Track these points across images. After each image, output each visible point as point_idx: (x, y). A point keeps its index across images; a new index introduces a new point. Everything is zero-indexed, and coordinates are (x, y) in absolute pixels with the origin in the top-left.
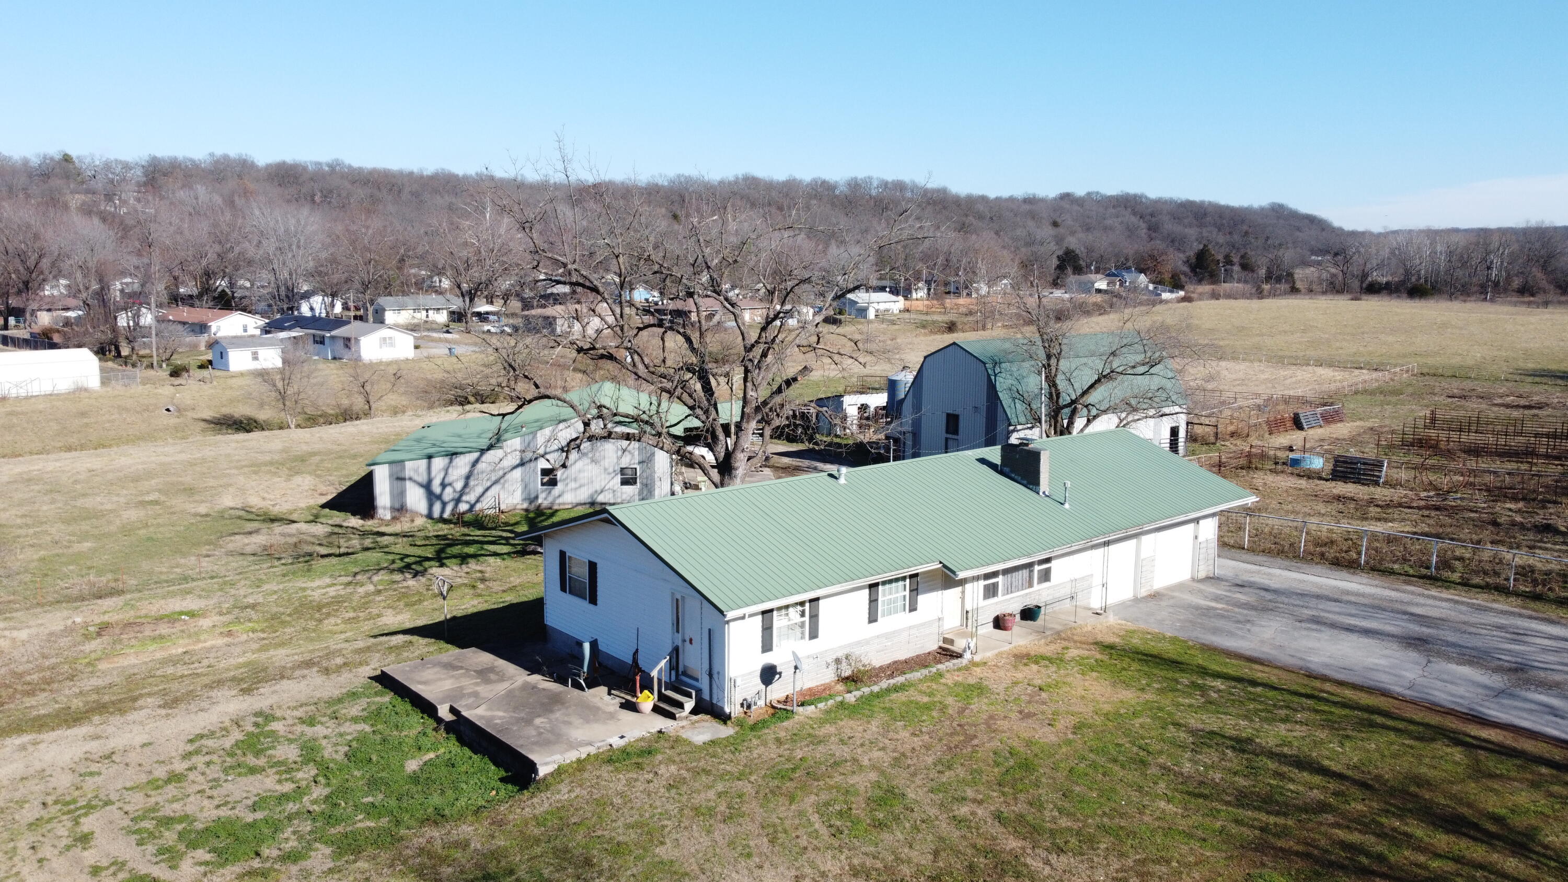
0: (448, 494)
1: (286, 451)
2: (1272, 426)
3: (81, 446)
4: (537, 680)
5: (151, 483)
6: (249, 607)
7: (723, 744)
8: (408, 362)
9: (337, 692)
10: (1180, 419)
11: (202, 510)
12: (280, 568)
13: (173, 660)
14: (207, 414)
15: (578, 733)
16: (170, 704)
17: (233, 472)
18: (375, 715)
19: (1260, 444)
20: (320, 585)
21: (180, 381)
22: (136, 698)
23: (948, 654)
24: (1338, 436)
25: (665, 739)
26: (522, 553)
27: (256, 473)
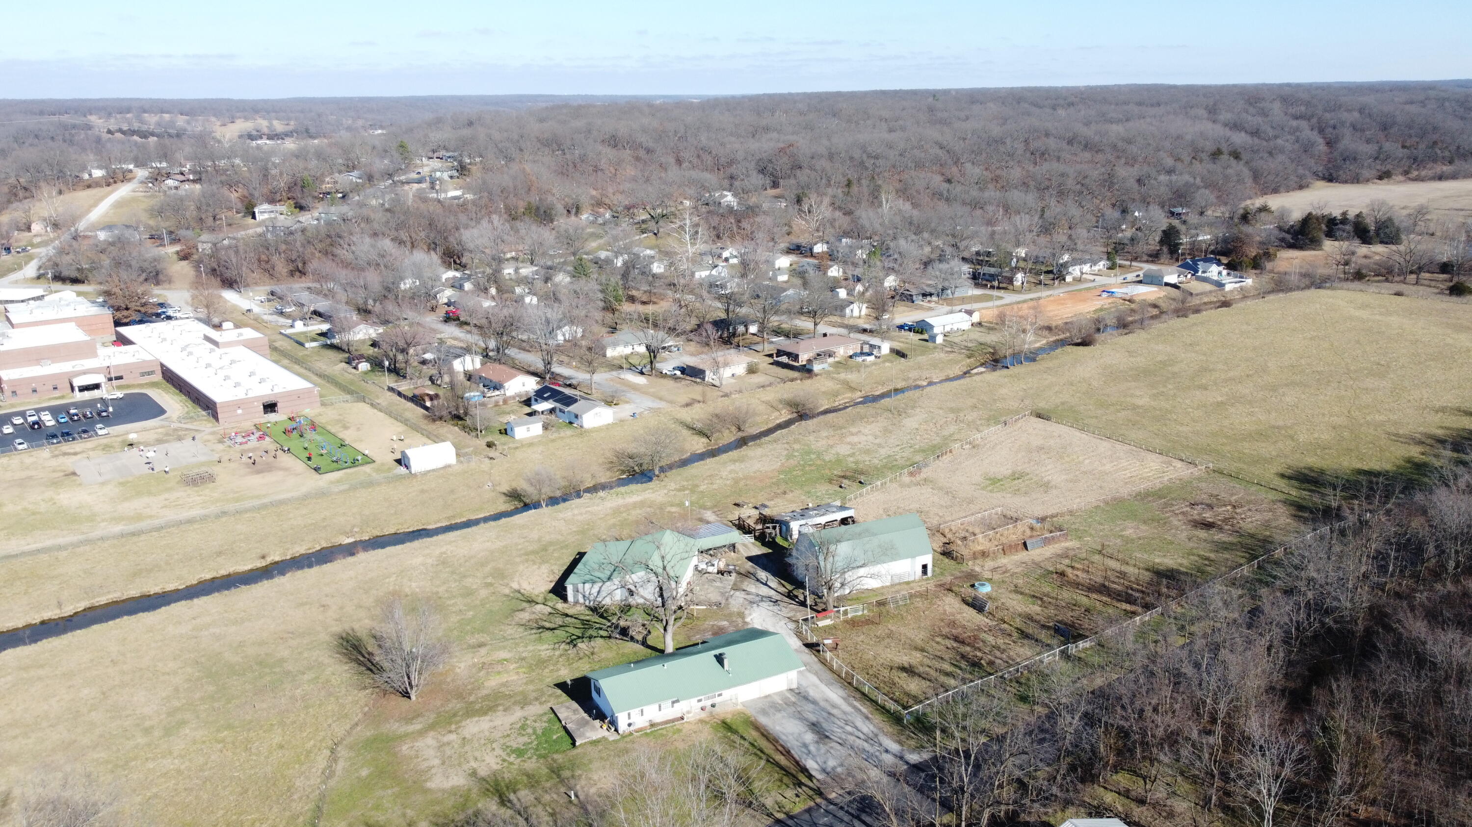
0: (592, 597)
1: (539, 540)
2: (1006, 550)
3: (454, 517)
4: (585, 715)
5: (488, 569)
6: (523, 659)
7: (615, 741)
8: (608, 427)
9: (541, 712)
10: (928, 559)
11: (507, 591)
12: (533, 635)
13: (504, 685)
14: (505, 488)
15: (588, 734)
16: (505, 710)
17: (518, 560)
18: (549, 721)
19: (990, 564)
20: (544, 649)
21: (492, 453)
22: (497, 706)
23: (682, 718)
24: (1038, 559)
25: (604, 739)
26: (610, 637)
27: (527, 561)
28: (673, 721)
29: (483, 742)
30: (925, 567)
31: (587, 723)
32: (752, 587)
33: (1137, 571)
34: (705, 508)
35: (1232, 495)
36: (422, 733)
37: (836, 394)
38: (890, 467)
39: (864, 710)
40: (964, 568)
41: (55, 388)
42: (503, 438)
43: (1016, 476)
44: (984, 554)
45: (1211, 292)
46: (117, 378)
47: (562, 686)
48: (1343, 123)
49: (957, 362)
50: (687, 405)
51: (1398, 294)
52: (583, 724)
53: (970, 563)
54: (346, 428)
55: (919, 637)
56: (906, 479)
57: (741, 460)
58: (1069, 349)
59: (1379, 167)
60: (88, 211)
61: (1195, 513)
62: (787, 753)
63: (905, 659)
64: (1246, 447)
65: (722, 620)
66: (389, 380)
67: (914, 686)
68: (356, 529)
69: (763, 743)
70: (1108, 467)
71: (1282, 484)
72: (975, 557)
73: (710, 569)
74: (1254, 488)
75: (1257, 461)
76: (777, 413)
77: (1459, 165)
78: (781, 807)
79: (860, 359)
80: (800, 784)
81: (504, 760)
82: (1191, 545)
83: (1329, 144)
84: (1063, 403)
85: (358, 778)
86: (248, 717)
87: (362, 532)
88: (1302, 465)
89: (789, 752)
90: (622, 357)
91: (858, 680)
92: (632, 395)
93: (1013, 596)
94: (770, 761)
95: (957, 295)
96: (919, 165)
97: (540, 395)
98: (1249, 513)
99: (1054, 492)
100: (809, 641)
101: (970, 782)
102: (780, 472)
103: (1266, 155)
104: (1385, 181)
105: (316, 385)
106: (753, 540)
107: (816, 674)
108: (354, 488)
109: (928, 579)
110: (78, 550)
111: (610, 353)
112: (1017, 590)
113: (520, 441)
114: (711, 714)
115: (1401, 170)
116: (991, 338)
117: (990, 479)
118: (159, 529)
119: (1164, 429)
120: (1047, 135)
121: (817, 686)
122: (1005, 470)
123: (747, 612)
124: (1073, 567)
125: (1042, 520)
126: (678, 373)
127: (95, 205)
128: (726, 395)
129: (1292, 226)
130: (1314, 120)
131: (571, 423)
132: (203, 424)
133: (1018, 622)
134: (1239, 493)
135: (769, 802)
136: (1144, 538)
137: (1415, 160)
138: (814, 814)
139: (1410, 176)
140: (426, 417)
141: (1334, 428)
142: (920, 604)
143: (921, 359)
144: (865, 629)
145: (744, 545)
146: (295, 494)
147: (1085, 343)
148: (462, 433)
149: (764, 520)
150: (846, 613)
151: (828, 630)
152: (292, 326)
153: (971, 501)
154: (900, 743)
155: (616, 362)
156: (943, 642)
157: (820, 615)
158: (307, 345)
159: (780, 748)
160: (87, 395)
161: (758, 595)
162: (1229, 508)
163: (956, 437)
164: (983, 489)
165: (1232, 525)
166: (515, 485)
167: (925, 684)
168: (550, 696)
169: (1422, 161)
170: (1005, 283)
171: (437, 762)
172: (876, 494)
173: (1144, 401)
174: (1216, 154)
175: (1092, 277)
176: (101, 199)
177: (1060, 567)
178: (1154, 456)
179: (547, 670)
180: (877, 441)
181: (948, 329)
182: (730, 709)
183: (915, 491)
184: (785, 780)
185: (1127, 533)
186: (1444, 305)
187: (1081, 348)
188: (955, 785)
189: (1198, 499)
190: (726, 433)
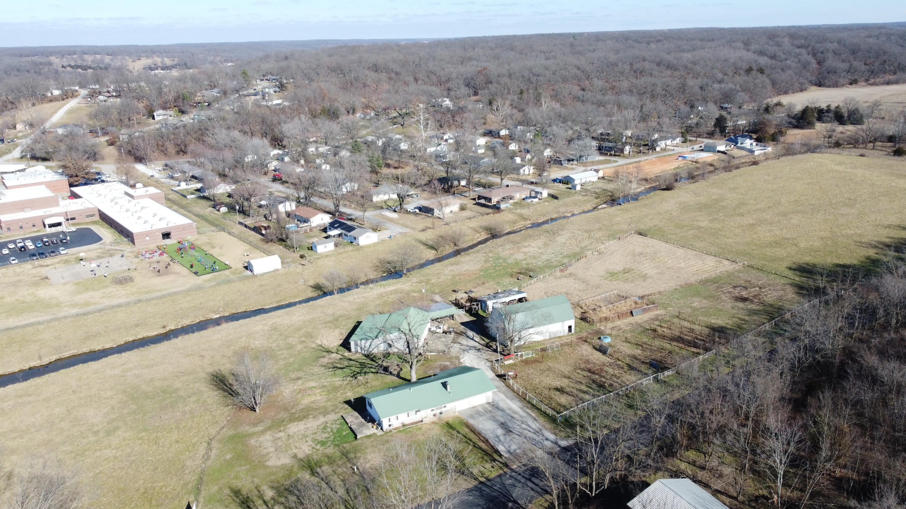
0: (366, 349)
1: (333, 314)
2: (620, 316)
3: (281, 301)
4: (363, 420)
5: (302, 332)
6: (325, 386)
7: (381, 436)
8: (375, 245)
9: (336, 419)
10: (572, 323)
11: (314, 346)
12: (330, 372)
13: (312, 402)
14: (312, 283)
15: (365, 432)
16: (314, 418)
17: (320, 326)
18: (341, 424)
19: (610, 325)
20: (337, 380)
21: (303, 261)
22: (309, 415)
23: (422, 421)
24: (639, 321)
25: (374, 434)
26: (377, 373)
27: (326, 327)
28: (416, 423)
29: (300, 437)
30: (570, 327)
31: (364, 425)
32: (464, 341)
33: (700, 328)
34: (435, 293)
35: (759, 281)
36: (263, 432)
37: (515, 222)
38: (548, 266)
39: (533, 415)
40: (594, 328)
41: (34, 226)
42: (310, 252)
43: (626, 271)
44: (606, 319)
45: (746, 156)
46: (72, 219)
47: (348, 402)
48: (827, 51)
49: (589, 201)
50: (423, 230)
51: (862, 155)
52: (361, 425)
53: (598, 324)
54: (213, 247)
55: (566, 369)
56: (558, 274)
57: (457, 264)
58: (658, 192)
59: (850, 77)
60: (51, 116)
61: (736, 292)
62: (486, 441)
63: (558, 383)
64: (768, 251)
65: (446, 361)
66: (239, 218)
67: (563, 400)
68: (221, 309)
69: (472, 436)
70: (682, 265)
71: (790, 274)
72: (601, 321)
73: (438, 330)
74: (772, 277)
75: (774, 259)
76: (478, 235)
77: (899, 75)
78: (483, 474)
79: (529, 201)
80: (494, 460)
81: (313, 448)
82: (734, 311)
83: (819, 63)
84: (654, 226)
85: (224, 460)
86: (157, 424)
87: (224, 311)
88: (802, 262)
89: (487, 441)
90: (382, 201)
91: (529, 396)
92: (389, 225)
93: (625, 344)
94: (475, 446)
95: (589, 160)
96: (565, 80)
97: (332, 225)
98: (770, 292)
99: (649, 280)
100: (500, 373)
101: (598, 458)
102: (481, 271)
103: (780, 71)
104: (854, 85)
105: (194, 221)
106: (464, 313)
107: (504, 393)
108: (219, 284)
109: (572, 335)
110: (50, 324)
111: (375, 199)
112: (627, 341)
113: (321, 254)
114: (440, 418)
115: (864, 79)
116: (610, 186)
117: (610, 273)
118: (100, 311)
119: (717, 241)
120: (644, 60)
121: (504, 401)
122: (620, 268)
123: (461, 356)
124: (661, 326)
125: (642, 297)
126: (417, 211)
127: (55, 112)
128: (447, 224)
129: (796, 115)
130: (810, 48)
131: (351, 242)
132: (126, 247)
133: (628, 360)
134: (763, 279)
135: (475, 471)
136: (705, 308)
137: (872, 72)
138: (503, 478)
139: (869, 82)
140: (263, 240)
141: (822, 239)
142: (567, 350)
143: (567, 200)
144: (533, 365)
145: (459, 315)
146: (182, 288)
147: (668, 188)
148: (285, 250)
149: (471, 300)
150: (522, 356)
151: (511, 367)
152: (179, 185)
153: (598, 287)
154: (555, 434)
155: (379, 204)
156: (581, 373)
157: (506, 358)
158: (188, 197)
159: (482, 438)
160: (54, 230)
161: (467, 346)
162: (757, 288)
163: (589, 247)
164: (605, 279)
165: (759, 299)
166: (317, 281)
167: (570, 398)
168: (341, 408)
169: (877, 73)
170: (619, 152)
171: (272, 449)
172: (540, 283)
173: (705, 224)
174: (749, 70)
175: (672, 148)
176: (60, 108)
177: (653, 326)
178: (711, 258)
179: (339, 393)
180: (540, 251)
181: (583, 181)
182: (451, 415)
183: (564, 281)
184: (485, 457)
185: (695, 304)
186: (890, 162)
187: (666, 192)
188: (588, 460)
189: (738, 283)
190: (447, 247)
